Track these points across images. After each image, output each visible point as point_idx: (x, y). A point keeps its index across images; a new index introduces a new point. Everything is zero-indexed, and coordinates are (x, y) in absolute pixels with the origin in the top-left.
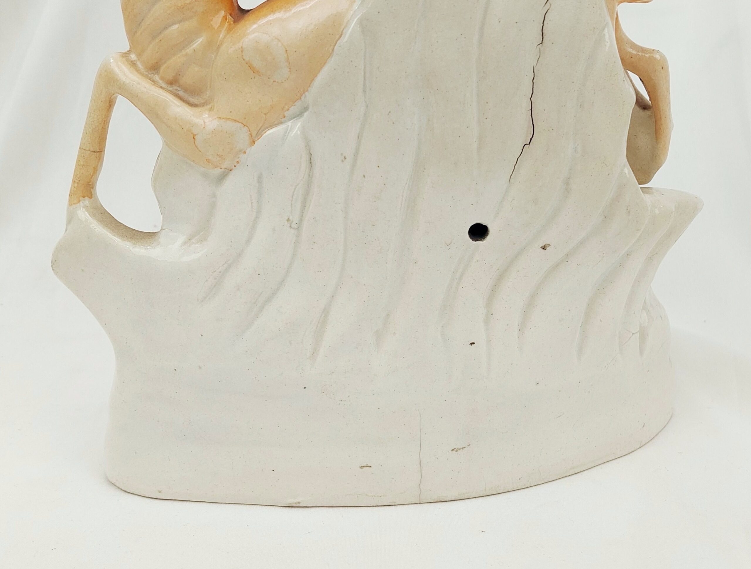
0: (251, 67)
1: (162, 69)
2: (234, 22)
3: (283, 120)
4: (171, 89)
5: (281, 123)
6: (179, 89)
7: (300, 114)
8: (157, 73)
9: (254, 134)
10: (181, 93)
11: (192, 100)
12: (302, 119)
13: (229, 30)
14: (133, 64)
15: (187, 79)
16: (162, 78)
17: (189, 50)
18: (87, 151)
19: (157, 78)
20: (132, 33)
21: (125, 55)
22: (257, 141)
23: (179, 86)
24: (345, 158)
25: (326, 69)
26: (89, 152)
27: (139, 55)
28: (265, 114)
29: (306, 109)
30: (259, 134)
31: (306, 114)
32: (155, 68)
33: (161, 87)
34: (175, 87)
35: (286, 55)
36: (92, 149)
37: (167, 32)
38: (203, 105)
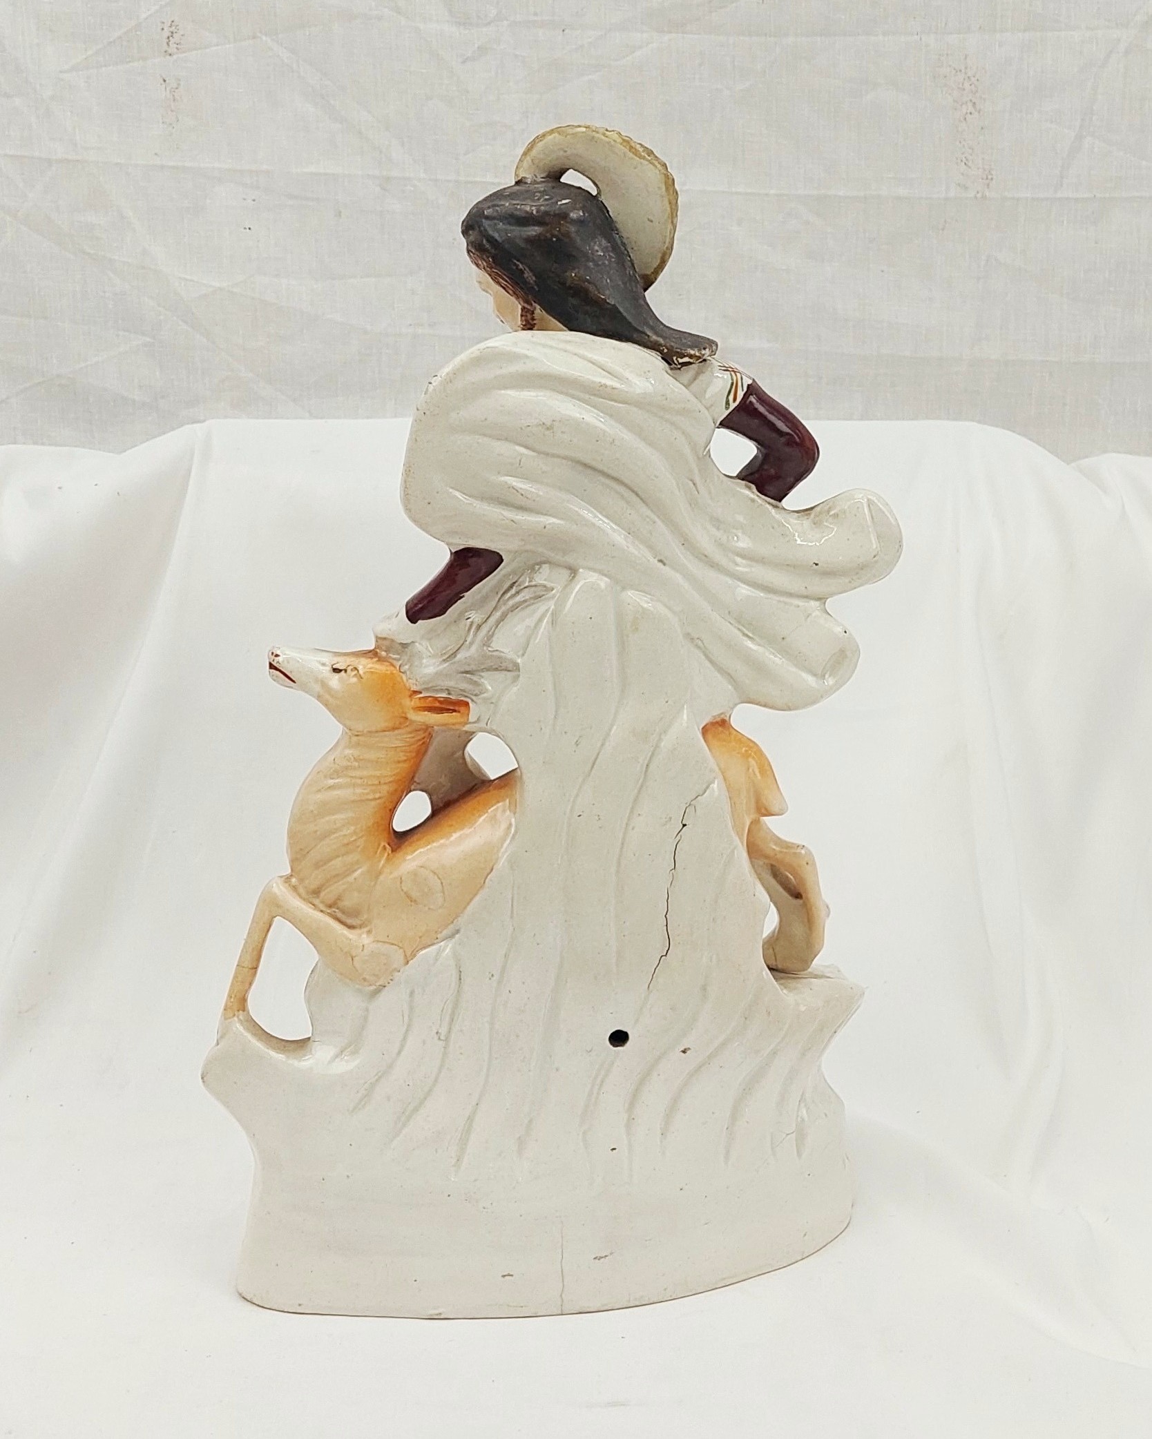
0: (409, 897)
1: (322, 894)
2: (392, 851)
3: (435, 942)
4: (329, 911)
5: (433, 944)
6: (337, 911)
7: (452, 936)
8: (318, 897)
9: (408, 955)
10: (339, 915)
11: (349, 921)
12: (454, 940)
13: (388, 859)
14: (295, 888)
15: (347, 903)
16: (322, 902)
17: (351, 879)
18: (244, 969)
19: (317, 902)
20: (293, 861)
21: (287, 879)
22: (411, 961)
23: (337, 909)
24: (492, 975)
25: (477, 898)
26: (247, 969)
27: (301, 880)
28: (420, 937)
29: (458, 931)
30: (413, 955)
31: (457, 936)
32: (316, 892)
33: (322, 911)
34: (334, 909)
35: (441, 888)
36: (250, 967)
37: (333, 862)
38: (361, 927)
